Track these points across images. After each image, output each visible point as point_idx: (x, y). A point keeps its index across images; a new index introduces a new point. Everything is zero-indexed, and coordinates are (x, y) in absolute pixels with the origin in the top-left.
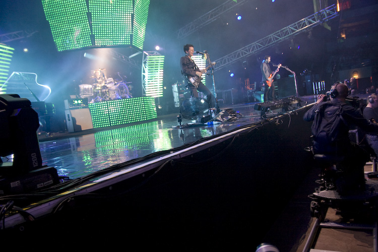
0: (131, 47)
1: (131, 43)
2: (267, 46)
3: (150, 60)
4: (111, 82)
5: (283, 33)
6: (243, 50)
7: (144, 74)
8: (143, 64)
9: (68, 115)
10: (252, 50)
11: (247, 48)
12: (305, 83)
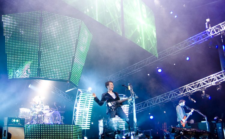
0: (68, 82)
1: (70, 79)
2: (182, 95)
3: (82, 97)
4: (47, 109)
5: (196, 85)
6: (161, 96)
7: (76, 108)
8: (76, 99)
9: (5, 131)
10: (170, 97)
11: (165, 96)
12: (217, 129)
